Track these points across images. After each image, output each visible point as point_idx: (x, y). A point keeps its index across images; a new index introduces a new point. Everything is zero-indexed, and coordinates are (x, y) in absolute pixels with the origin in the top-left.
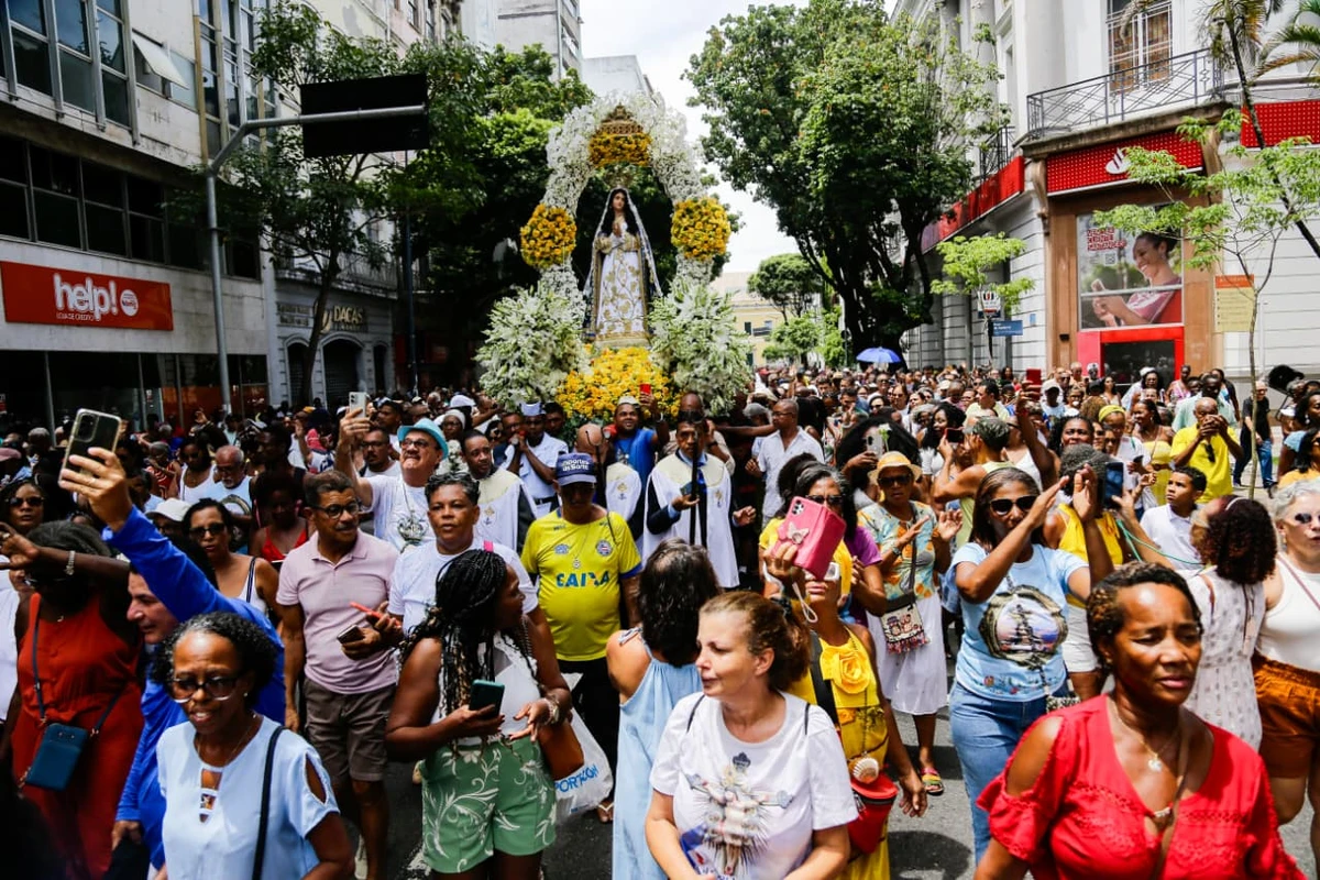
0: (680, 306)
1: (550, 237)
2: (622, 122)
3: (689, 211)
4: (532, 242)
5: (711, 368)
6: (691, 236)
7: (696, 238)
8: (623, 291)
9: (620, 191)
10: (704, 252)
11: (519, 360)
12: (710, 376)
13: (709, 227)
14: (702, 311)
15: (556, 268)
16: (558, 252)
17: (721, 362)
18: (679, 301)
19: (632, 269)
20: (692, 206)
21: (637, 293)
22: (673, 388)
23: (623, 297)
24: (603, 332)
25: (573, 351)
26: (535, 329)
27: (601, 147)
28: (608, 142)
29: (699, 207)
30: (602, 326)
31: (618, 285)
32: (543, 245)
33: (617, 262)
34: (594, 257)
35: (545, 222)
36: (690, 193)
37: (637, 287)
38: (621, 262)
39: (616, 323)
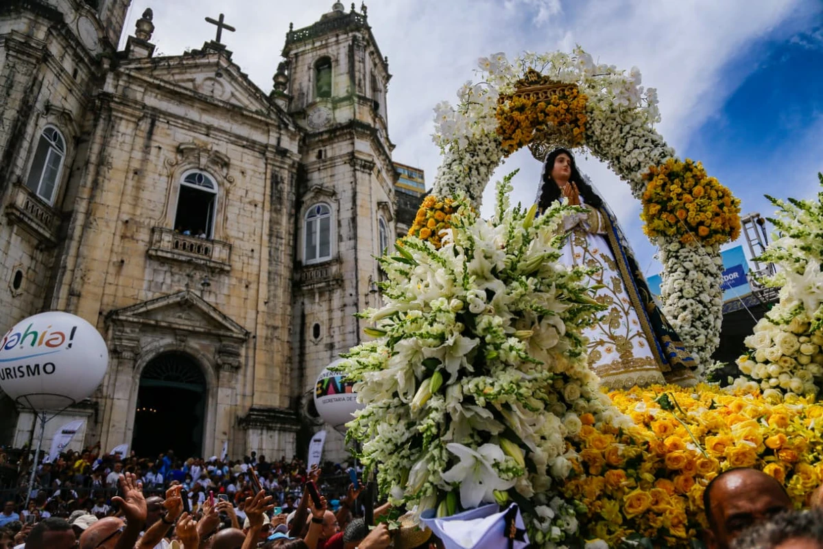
6: (690, 206)
9: (561, 151)
10: (716, 232)
19: (605, 258)
27: (515, 115)
36: (663, 155)
37: (622, 285)
38: (586, 250)
39: (599, 348)
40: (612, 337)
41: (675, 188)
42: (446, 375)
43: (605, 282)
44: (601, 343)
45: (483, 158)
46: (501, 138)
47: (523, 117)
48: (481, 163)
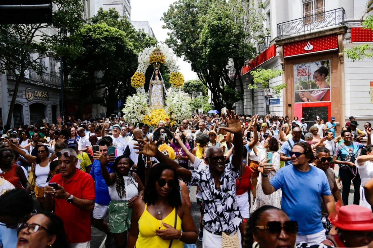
0: (173, 99)
1: (139, 80)
2: (158, 52)
3: (174, 75)
4: (134, 81)
5: (181, 114)
7: (176, 82)
8: (158, 94)
9: (157, 69)
10: (178, 85)
11: (134, 112)
12: (181, 116)
13: (179, 79)
14: (179, 100)
15: (140, 88)
16: (141, 84)
17: (184, 112)
18: (173, 97)
19: (160, 89)
20: (175, 74)
21: (161, 95)
22: (172, 119)
23: (157, 96)
24: (152, 105)
25: (146, 110)
26: (138, 104)
27: (153, 58)
28: (154, 57)
29: (177, 74)
30: (152, 103)
31: (156, 93)
32: (137, 82)
33: (156, 87)
34: (150, 86)
35: (137, 76)
40: (157, 101)
46: (150, 62)
48: (146, 66)
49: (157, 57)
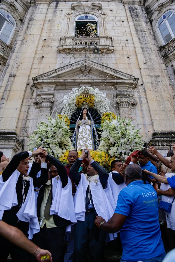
2: (86, 94)
3: (107, 115)
8: (86, 136)
9: (86, 108)
19: (89, 130)
23: (85, 138)
27: (80, 100)
31: (84, 134)
33: (84, 128)
37: (90, 135)
38: (85, 128)
39: (82, 146)
40: (85, 144)
41: (107, 118)
42: (42, 139)
43: (87, 134)
44: (83, 145)
45: (72, 108)
46: (76, 104)
47: (81, 100)
48: (72, 109)
49: (85, 98)
